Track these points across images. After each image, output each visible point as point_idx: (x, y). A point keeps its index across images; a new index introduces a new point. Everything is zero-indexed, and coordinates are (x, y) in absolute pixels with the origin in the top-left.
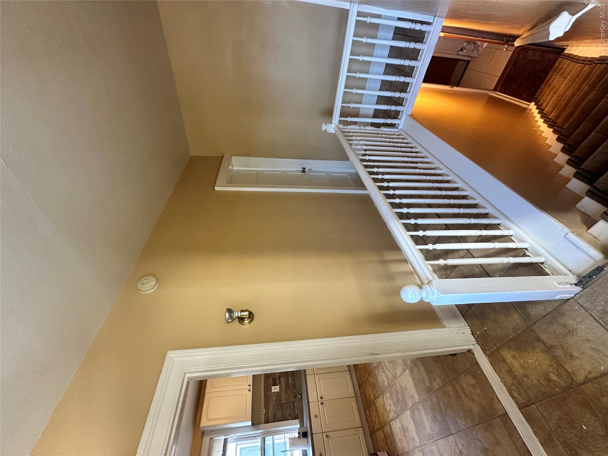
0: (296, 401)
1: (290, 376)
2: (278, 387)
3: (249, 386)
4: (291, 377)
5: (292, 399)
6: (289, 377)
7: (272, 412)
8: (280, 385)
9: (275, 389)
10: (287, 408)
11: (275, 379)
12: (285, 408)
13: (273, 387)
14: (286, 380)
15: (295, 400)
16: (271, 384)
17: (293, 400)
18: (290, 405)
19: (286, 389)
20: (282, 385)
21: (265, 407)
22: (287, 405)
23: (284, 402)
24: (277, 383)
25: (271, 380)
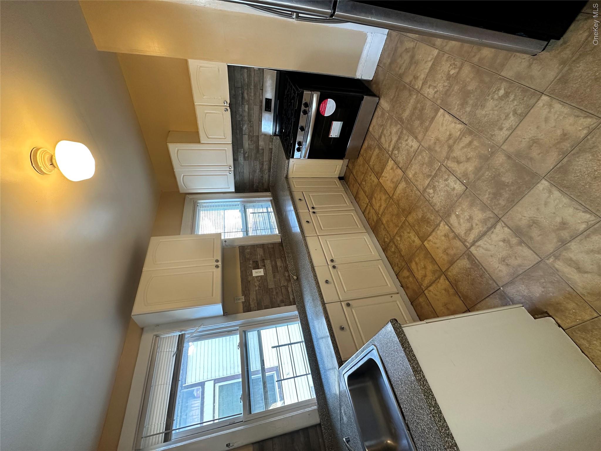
0: (290, 285)
1: (278, 258)
2: (262, 270)
3: (217, 261)
4: (280, 259)
5: (283, 283)
6: (277, 260)
7: (255, 298)
8: (265, 269)
9: (258, 273)
10: (277, 293)
11: (257, 262)
12: (275, 293)
13: (254, 271)
14: (273, 263)
15: (287, 284)
16: (251, 268)
17: (286, 284)
18: (281, 290)
19: (274, 272)
20: (267, 267)
21: (244, 294)
22: (278, 290)
23: (273, 286)
24: (260, 266)
25: (251, 262)
